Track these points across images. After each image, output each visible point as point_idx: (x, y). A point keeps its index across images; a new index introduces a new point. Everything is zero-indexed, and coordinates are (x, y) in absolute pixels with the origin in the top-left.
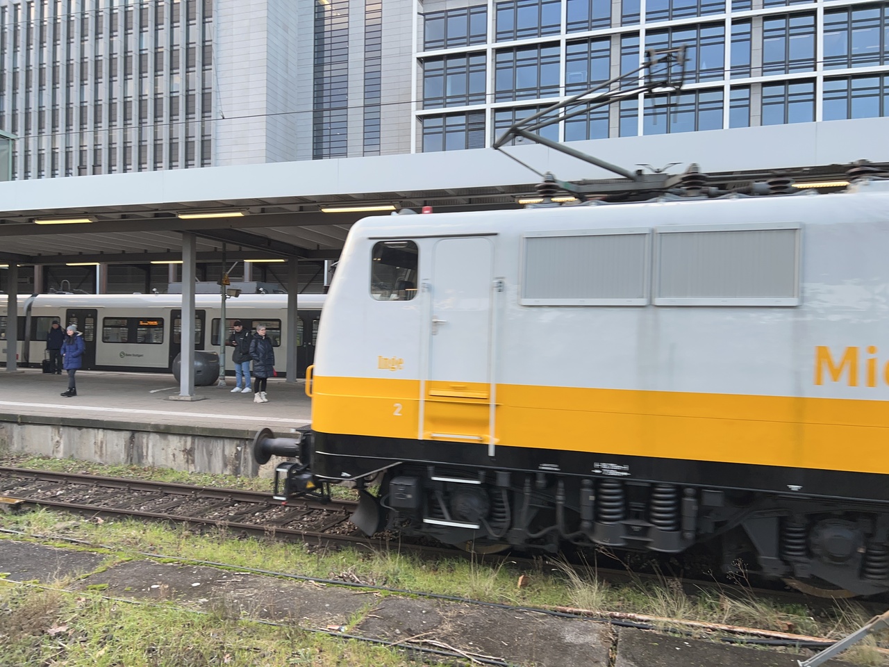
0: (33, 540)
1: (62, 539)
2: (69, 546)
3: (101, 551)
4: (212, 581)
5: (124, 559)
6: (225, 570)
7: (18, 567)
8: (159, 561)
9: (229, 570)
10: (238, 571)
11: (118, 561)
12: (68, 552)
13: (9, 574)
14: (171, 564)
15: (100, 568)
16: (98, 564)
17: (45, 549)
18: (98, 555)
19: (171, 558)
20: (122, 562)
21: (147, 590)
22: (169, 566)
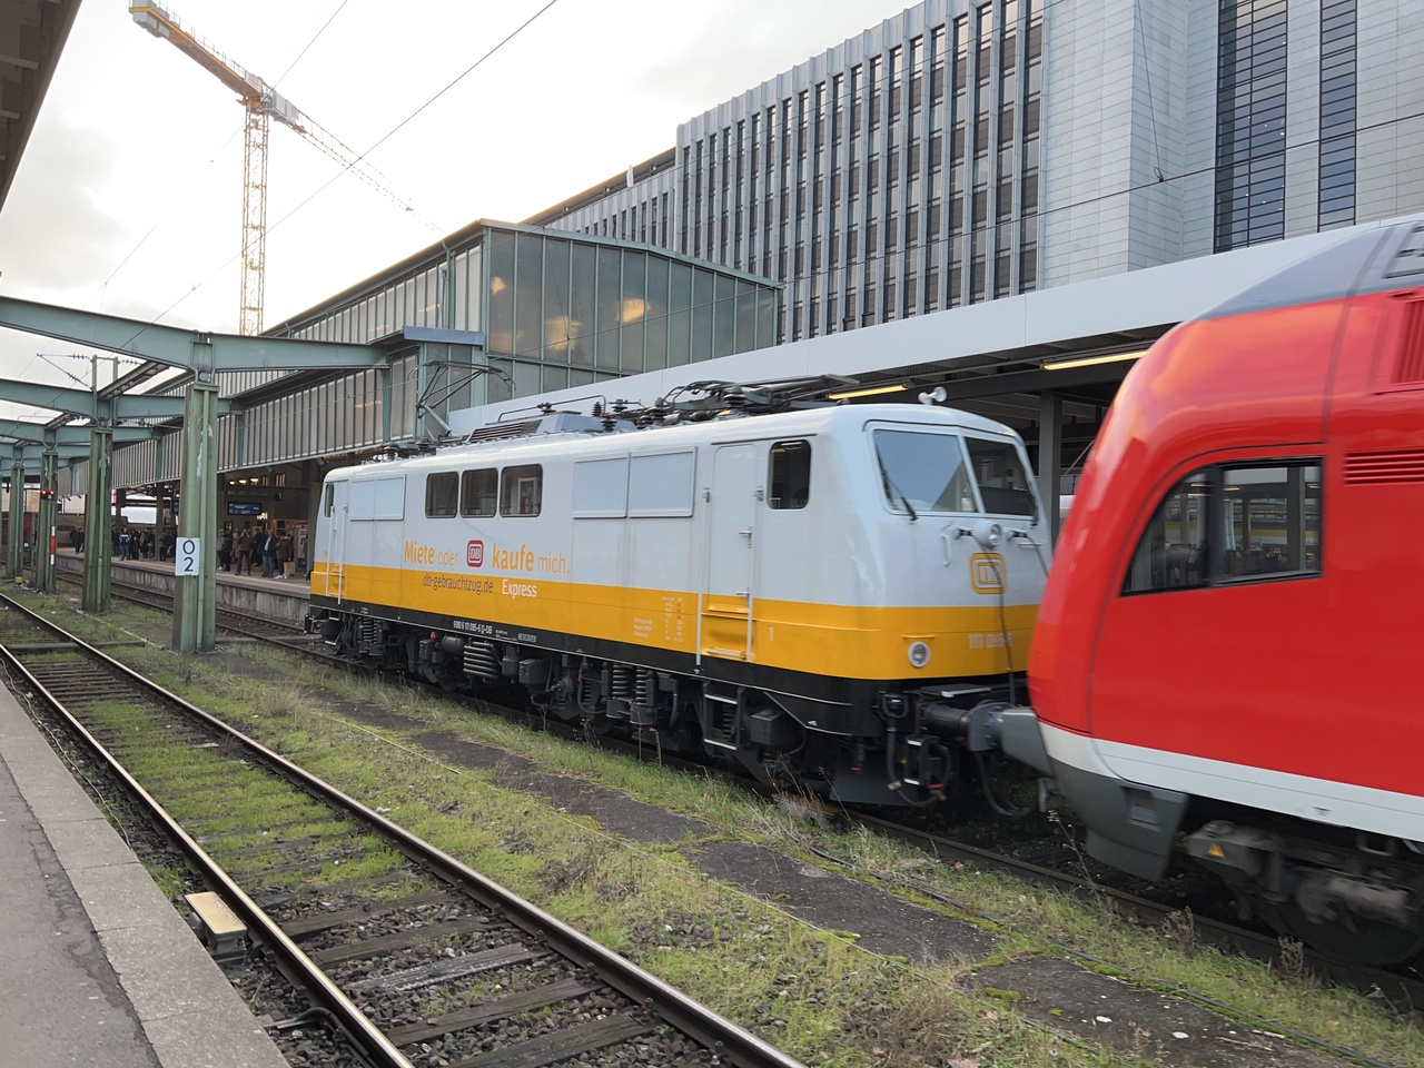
0: (874, 881)
1: (917, 889)
2: (932, 906)
3: (984, 923)
4: (1211, 1036)
5: (1027, 948)
6: (1226, 1018)
7: (866, 927)
8: (1092, 968)
9: (1236, 1018)
10: (1256, 1027)
11: (1018, 950)
12: (933, 914)
13: (858, 935)
14: (1115, 978)
15: (994, 958)
16: (988, 948)
17: (896, 902)
18: (981, 931)
19: (1112, 968)
20: (1027, 953)
21: (1090, 1024)
22: (1113, 982)
